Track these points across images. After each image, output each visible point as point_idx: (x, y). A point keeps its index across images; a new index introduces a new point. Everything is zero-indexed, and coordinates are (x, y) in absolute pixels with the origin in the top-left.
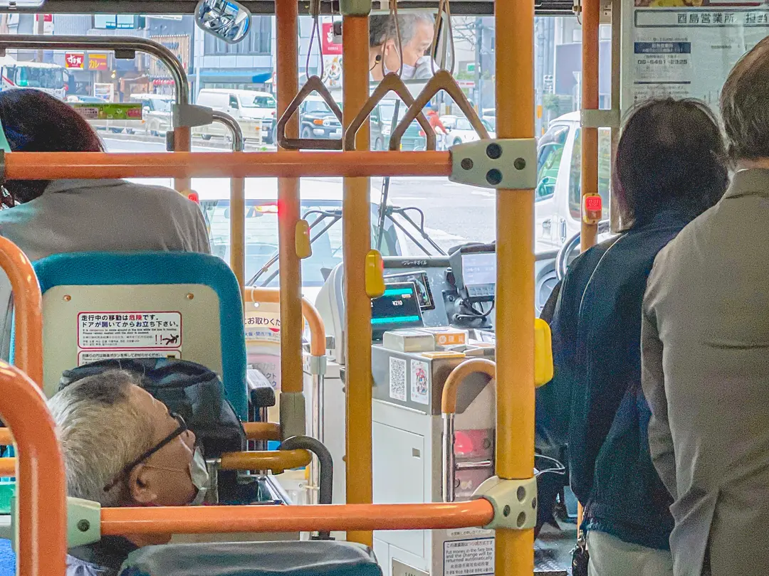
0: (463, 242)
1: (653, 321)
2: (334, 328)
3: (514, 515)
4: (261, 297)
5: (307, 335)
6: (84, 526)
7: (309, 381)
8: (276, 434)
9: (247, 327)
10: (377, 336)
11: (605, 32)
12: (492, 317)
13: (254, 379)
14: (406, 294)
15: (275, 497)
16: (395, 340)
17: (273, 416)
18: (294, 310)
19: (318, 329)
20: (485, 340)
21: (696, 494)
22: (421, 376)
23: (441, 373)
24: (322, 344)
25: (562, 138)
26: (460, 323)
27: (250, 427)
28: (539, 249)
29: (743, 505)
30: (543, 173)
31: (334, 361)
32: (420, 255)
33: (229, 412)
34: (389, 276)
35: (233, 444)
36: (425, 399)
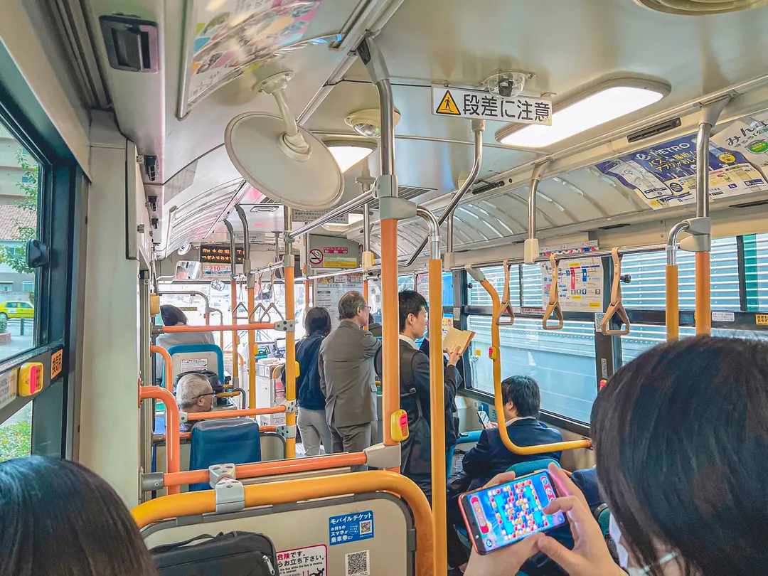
0: (277, 338)
1: (321, 356)
2: (246, 359)
3: (290, 409)
4: (228, 352)
5: (239, 361)
6: (183, 418)
7: (240, 372)
8: (232, 387)
9: (224, 359)
10: (257, 361)
11: (311, 288)
12: (285, 355)
13: (226, 374)
14: (264, 350)
15: (231, 403)
16: (261, 362)
17: (231, 383)
18: (236, 355)
19: (242, 359)
20: (283, 361)
21: (331, 397)
22: (267, 370)
23: (272, 369)
24: (243, 363)
25: (301, 310)
26: (277, 357)
27: (225, 386)
28: (296, 339)
29: (342, 399)
30: (296, 318)
31: (246, 367)
32: (267, 341)
33: (220, 383)
34: (259, 346)
35: (221, 391)
36: (269, 376)
